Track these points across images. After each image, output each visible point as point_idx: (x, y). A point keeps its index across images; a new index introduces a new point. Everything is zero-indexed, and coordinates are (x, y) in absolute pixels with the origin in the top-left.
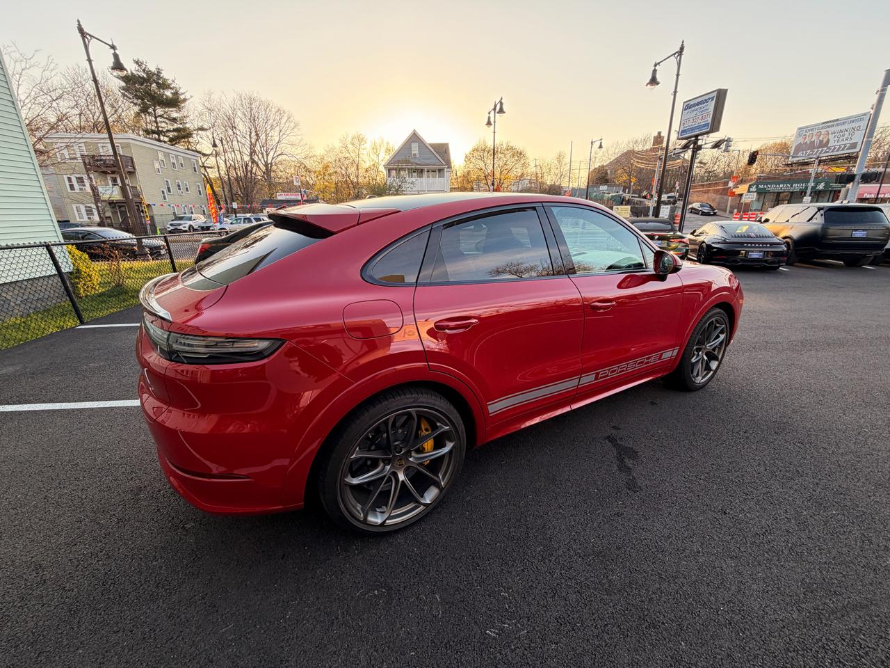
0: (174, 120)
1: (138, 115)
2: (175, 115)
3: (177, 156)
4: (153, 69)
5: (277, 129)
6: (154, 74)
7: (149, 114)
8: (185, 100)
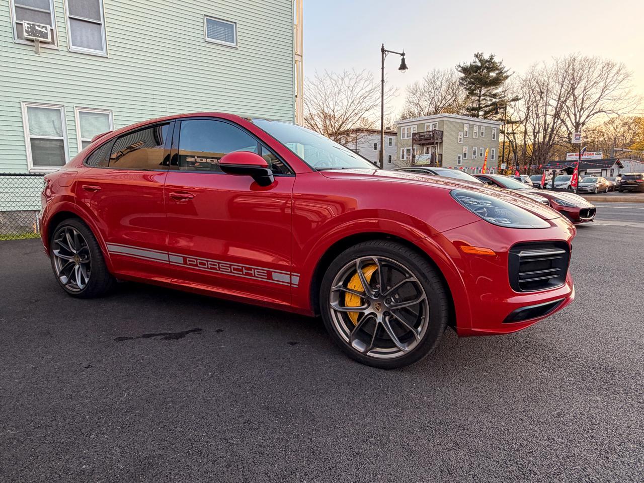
0: (495, 96)
1: (468, 97)
2: (494, 92)
3: (480, 127)
4: (486, 57)
5: (602, 84)
6: (487, 61)
7: (476, 95)
8: (507, 77)
